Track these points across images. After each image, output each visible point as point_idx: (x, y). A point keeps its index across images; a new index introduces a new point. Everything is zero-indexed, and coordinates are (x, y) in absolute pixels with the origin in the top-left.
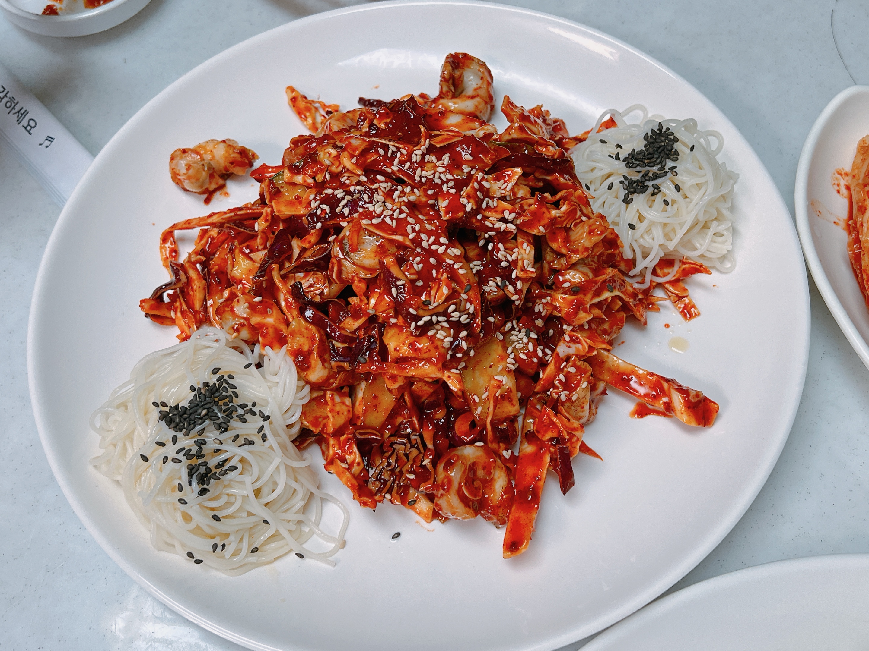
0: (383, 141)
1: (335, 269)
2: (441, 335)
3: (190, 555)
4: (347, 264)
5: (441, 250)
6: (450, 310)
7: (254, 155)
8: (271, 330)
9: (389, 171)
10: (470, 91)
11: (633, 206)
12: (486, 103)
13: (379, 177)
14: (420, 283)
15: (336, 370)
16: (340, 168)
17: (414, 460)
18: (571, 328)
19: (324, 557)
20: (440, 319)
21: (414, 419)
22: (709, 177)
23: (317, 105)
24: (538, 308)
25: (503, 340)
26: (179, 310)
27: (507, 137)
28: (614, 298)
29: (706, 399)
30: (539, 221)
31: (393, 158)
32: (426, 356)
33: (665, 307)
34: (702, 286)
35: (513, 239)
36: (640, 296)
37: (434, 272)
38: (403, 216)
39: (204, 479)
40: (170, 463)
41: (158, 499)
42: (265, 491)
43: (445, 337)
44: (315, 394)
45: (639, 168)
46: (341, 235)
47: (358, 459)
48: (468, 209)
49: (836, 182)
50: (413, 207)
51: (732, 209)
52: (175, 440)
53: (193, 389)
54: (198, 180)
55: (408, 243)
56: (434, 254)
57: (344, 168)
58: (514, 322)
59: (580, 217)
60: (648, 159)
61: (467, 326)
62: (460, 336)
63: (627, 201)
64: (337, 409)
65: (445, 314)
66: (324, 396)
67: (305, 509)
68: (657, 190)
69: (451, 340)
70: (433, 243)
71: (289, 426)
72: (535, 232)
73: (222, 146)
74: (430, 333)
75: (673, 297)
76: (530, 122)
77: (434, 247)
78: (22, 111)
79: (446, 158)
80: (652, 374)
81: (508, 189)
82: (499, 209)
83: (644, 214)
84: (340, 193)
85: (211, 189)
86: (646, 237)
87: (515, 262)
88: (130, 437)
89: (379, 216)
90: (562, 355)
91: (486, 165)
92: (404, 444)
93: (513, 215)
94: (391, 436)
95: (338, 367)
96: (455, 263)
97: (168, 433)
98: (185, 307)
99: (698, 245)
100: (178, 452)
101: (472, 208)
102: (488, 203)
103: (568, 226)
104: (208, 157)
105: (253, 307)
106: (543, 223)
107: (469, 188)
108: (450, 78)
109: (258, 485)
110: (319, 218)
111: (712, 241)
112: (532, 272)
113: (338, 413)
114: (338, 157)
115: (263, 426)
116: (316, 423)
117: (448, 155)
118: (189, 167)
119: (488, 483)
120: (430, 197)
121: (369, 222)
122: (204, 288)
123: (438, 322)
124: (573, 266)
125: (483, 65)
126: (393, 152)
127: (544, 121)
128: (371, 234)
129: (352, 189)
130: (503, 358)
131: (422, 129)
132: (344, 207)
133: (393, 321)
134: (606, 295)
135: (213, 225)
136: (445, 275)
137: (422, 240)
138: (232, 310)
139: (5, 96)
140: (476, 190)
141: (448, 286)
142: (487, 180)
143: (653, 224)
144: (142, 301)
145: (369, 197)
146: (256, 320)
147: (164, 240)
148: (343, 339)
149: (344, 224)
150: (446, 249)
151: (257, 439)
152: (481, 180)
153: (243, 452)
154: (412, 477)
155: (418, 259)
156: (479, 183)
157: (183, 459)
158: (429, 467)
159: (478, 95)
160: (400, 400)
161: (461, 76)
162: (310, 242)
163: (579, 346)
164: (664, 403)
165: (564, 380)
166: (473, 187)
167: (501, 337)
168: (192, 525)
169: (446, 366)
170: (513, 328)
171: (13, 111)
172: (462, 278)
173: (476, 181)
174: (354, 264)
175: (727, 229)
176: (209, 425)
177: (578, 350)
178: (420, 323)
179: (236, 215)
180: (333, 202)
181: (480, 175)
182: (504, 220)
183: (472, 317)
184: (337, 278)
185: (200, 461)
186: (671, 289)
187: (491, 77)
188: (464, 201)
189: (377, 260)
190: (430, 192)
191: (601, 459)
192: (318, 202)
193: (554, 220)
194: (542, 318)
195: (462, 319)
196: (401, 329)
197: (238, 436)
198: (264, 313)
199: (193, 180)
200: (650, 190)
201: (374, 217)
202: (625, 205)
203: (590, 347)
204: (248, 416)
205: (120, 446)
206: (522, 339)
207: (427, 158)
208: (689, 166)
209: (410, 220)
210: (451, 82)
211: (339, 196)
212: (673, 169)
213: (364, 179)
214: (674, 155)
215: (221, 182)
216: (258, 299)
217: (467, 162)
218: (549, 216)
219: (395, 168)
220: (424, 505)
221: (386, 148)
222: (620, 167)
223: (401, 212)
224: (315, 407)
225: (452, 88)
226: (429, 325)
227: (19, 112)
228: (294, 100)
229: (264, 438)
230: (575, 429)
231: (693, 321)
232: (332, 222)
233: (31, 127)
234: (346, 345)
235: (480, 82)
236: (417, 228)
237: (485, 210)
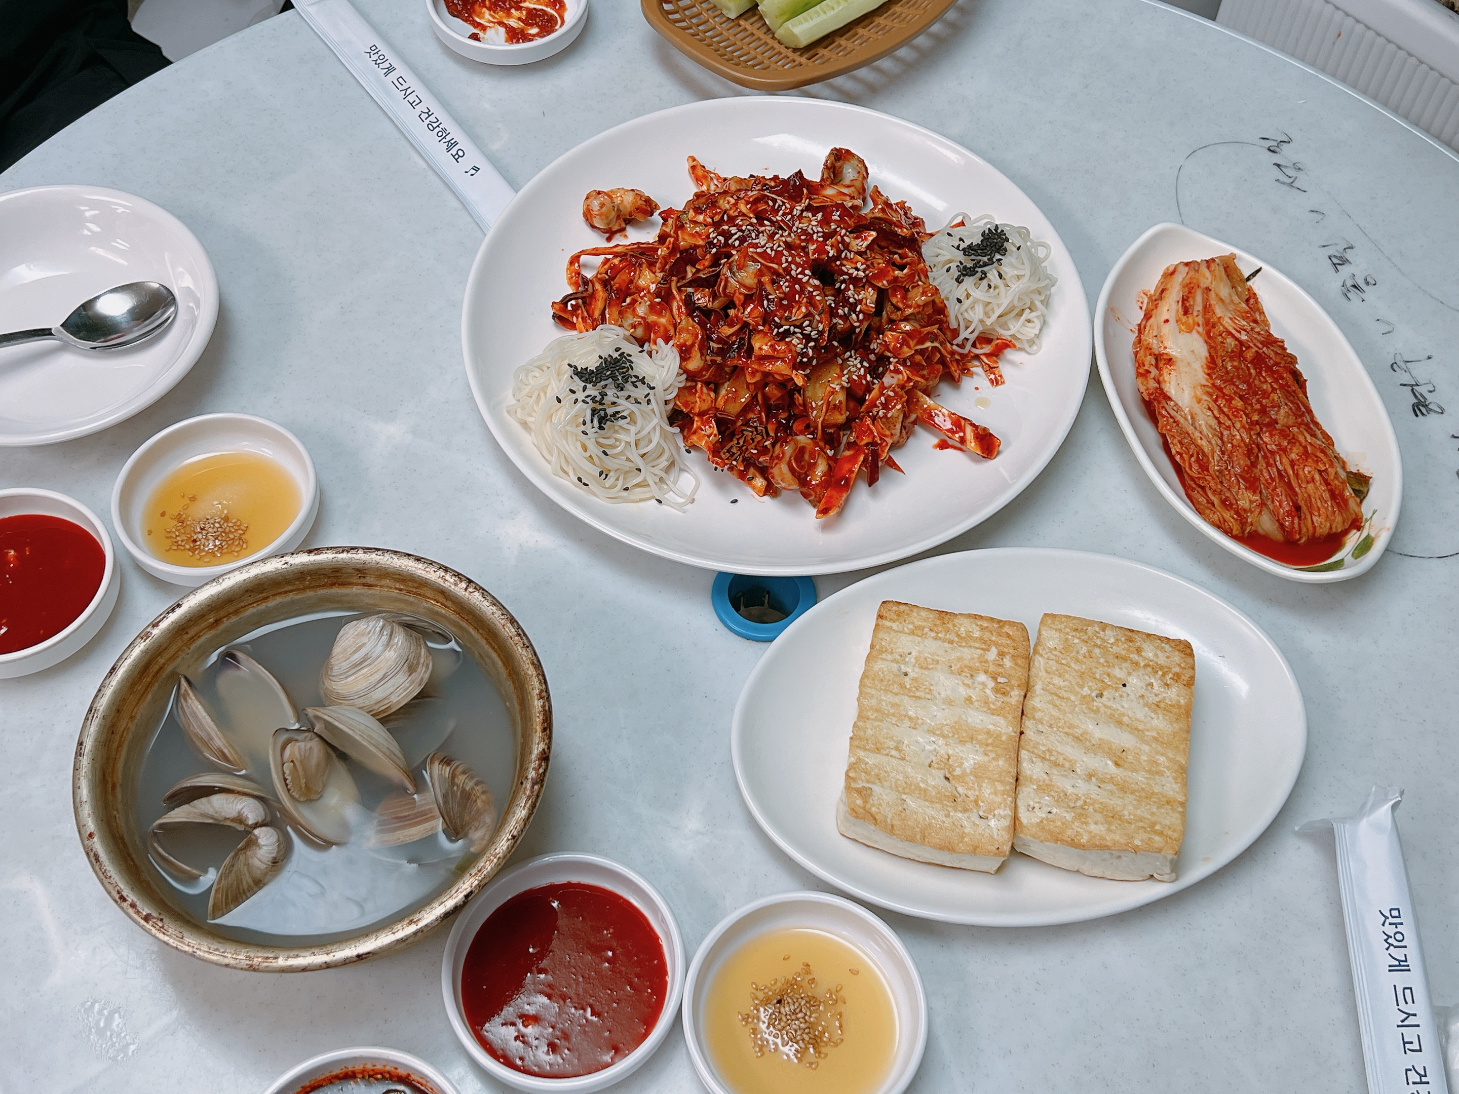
0: (773, 196)
1: (723, 284)
2: (795, 341)
3: (580, 479)
4: (732, 281)
5: (805, 279)
6: (804, 325)
7: (656, 205)
8: (662, 329)
9: (774, 219)
10: (847, 182)
11: (964, 285)
12: (859, 193)
13: (766, 222)
14: (785, 302)
15: (710, 363)
16: (736, 213)
17: (758, 442)
18: (896, 360)
19: (679, 506)
20: (796, 330)
21: (763, 414)
22: (1027, 271)
23: (712, 175)
24: (873, 346)
25: (842, 364)
26: (580, 316)
27: (871, 215)
28: (934, 348)
29: (991, 435)
30: (884, 277)
31: (778, 210)
32: (782, 355)
33: (977, 374)
34: (1012, 363)
35: (862, 286)
36: (957, 357)
37: (797, 296)
38: (780, 249)
39: (603, 420)
40: (580, 404)
41: (567, 428)
42: (643, 443)
43: (798, 344)
44: (689, 384)
45: (973, 257)
46: (731, 260)
47: (716, 432)
48: (831, 255)
49: (1141, 300)
50: (789, 246)
51: (1046, 303)
52: (584, 389)
53: (600, 357)
54: (607, 217)
55: (781, 271)
56: (799, 281)
57: (740, 211)
58: (853, 352)
59: (917, 281)
60: (982, 250)
61: (815, 340)
62: (809, 345)
63: (959, 281)
64: (704, 397)
65: (801, 327)
66: (695, 387)
67: (667, 470)
68: (984, 276)
69: (803, 347)
70: (800, 273)
71: (666, 403)
72: (880, 285)
73: (631, 193)
74: (787, 340)
75: (986, 367)
76: (892, 209)
77: (800, 276)
78: (452, 142)
79: (819, 216)
80: (954, 414)
81: (863, 246)
82: (854, 261)
83: (971, 292)
84: (733, 230)
85: (613, 230)
86: (970, 311)
87: (860, 301)
88: (544, 389)
89: (762, 247)
90: (886, 384)
91: (849, 226)
92: (752, 432)
93: (864, 266)
94: (742, 425)
95: (711, 361)
96: (814, 291)
97: (578, 384)
98: (586, 314)
99: (1012, 327)
100: (586, 397)
101: (834, 255)
102: (846, 254)
103: (907, 287)
104: (618, 201)
105: (652, 307)
106: (887, 278)
107: (834, 239)
108: (831, 167)
109: (640, 436)
110: (715, 246)
111: (1023, 325)
112: (872, 307)
113: (704, 400)
114: (736, 204)
115: (649, 394)
116: (686, 404)
117: (821, 213)
118: (602, 205)
119: (812, 466)
120: (803, 241)
121: (755, 250)
122: (606, 300)
123: (795, 333)
124: (906, 319)
125: (862, 162)
126: (779, 205)
127: (906, 214)
128: (755, 261)
129: (744, 228)
130: (840, 377)
131: (805, 191)
132: (735, 240)
133: (761, 328)
134: (928, 344)
135: (616, 255)
136: (805, 300)
137: (792, 269)
138: (634, 310)
139: (438, 126)
140: (839, 243)
141: (807, 307)
142: (848, 236)
143: (976, 301)
144: (554, 303)
145: (756, 235)
146: (652, 318)
147: (572, 263)
148: (719, 340)
149: (734, 252)
150: (809, 280)
151: (644, 403)
152: (844, 235)
153: (634, 407)
154: (755, 451)
155: (787, 284)
156: (842, 237)
157: (590, 402)
158: (769, 447)
159: (853, 186)
160: (754, 398)
161: (841, 167)
162: (704, 265)
163: (900, 376)
164: (960, 437)
165: (884, 402)
166: (836, 239)
167: (840, 362)
168: (587, 454)
169: (796, 366)
170: (851, 357)
171: (444, 140)
172: (818, 303)
173: (840, 235)
174: (737, 282)
175: (1037, 317)
176: (610, 383)
177: (899, 380)
178: (781, 330)
179: (639, 247)
180: (728, 235)
181: (844, 231)
182: (857, 269)
183: (821, 333)
184: (722, 291)
185: (601, 407)
186: (986, 361)
187: (867, 174)
188: (828, 248)
189: (756, 281)
190: (803, 237)
191: (902, 471)
192: (716, 234)
193: (896, 279)
194: (875, 354)
195: (813, 333)
196: (766, 334)
197: (629, 396)
198: (659, 314)
199: (603, 217)
200: (979, 275)
201: (759, 247)
202: (957, 283)
203: (908, 377)
204: (639, 384)
205: (535, 395)
206: (856, 365)
207: (805, 214)
208: (1013, 260)
209: (785, 252)
210: (832, 170)
211: (733, 232)
212: (999, 260)
213: (754, 221)
214: (1002, 250)
215: (623, 225)
216: (658, 300)
217: (835, 221)
218: (892, 274)
219: (779, 218)
220: (760, 482)
221: (774, 201)
222: (960, 256)
223: (779, 246)
224: (687, 394)
225: (832, 176)
226: (787, 333)
227: (449, 142)
228: (693, 168)
229: (649, 402)
230: (886, 436)
231: (999, 387)
232: (724, 250)
233: (459, 156)
234: (721, 346)
235: (856, 175)
236: (790, 259)
237: (843, 259)
